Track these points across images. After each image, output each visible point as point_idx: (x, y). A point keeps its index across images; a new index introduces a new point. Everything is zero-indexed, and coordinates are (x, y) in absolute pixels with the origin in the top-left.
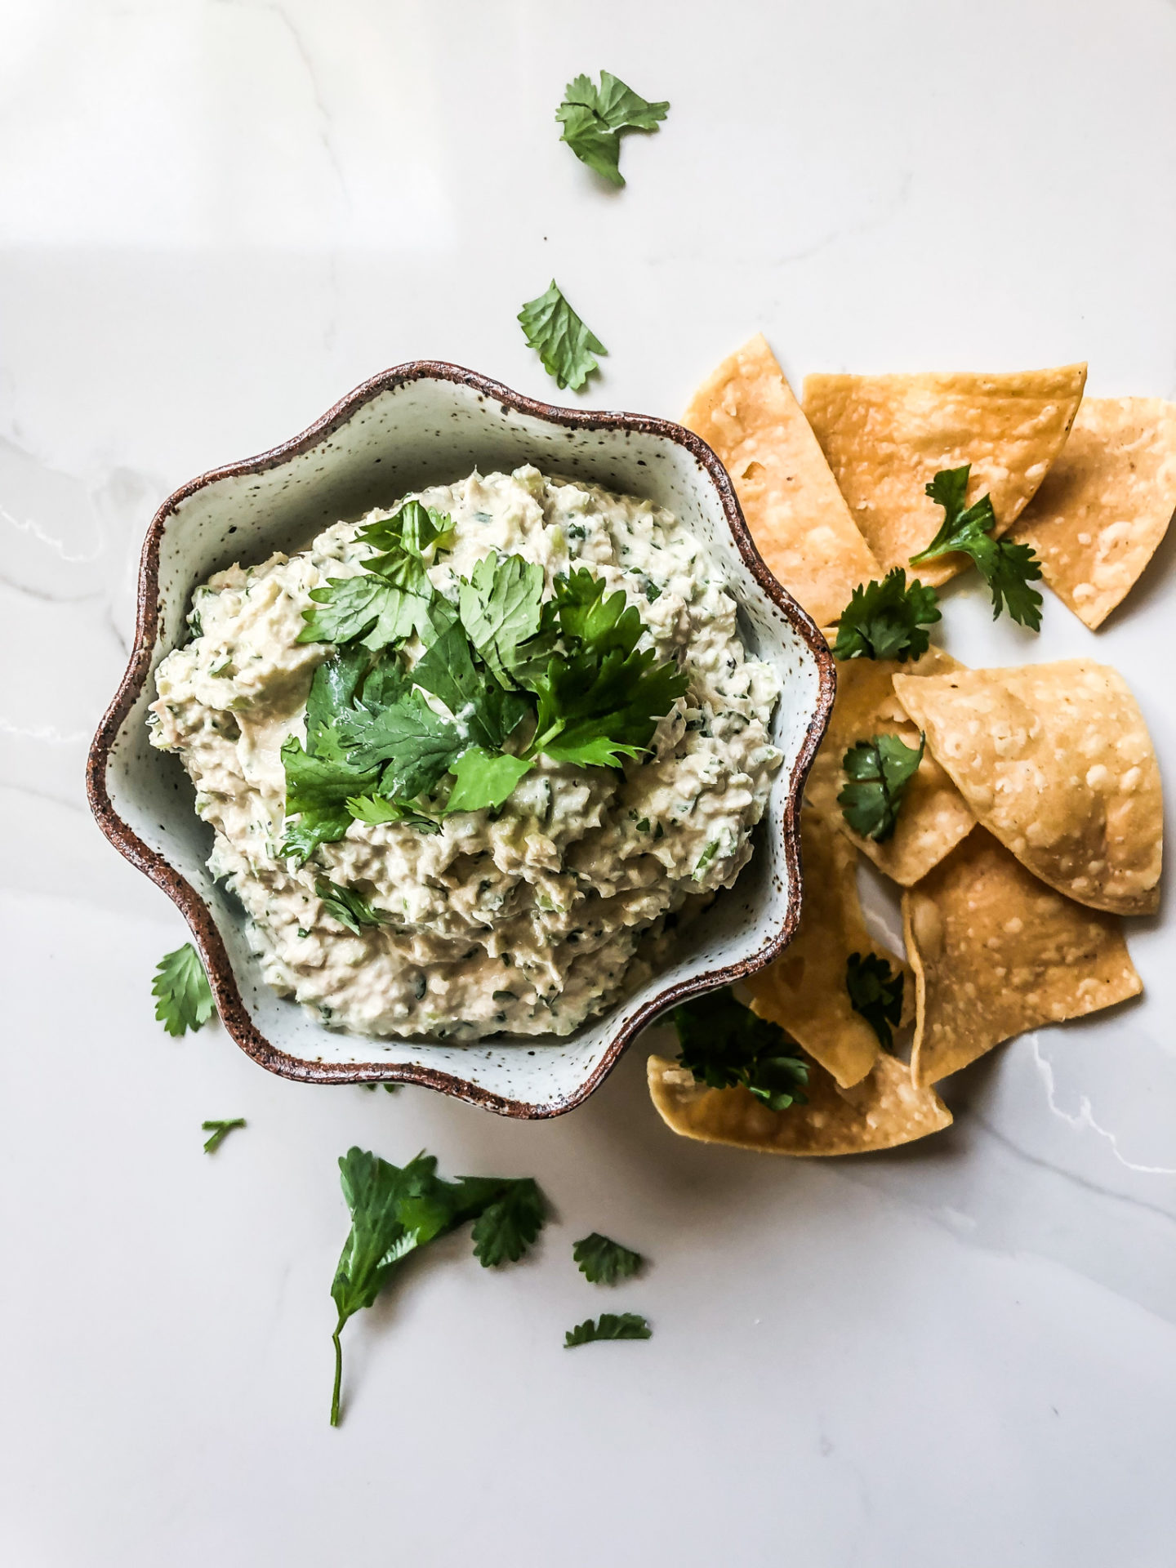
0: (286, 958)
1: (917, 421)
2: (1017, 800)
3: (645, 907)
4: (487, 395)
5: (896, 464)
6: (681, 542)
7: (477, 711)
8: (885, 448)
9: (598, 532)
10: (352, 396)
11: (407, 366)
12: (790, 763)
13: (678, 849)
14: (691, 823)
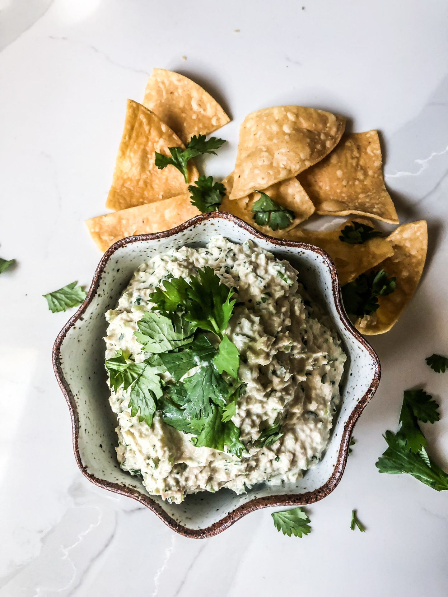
0: (286, 470)
1: (134, 169)
2: (289, 160)
3: (299, 308)
4: (73, 325)
5: (148, 181)
6: (154, 263)
7: (198, 356)
8: (141, 183)
9: (140, 293)
10: (59, 380)
11: (53, 355)
12: (252, 237)
13: (278, 288)
14: (267, 280)
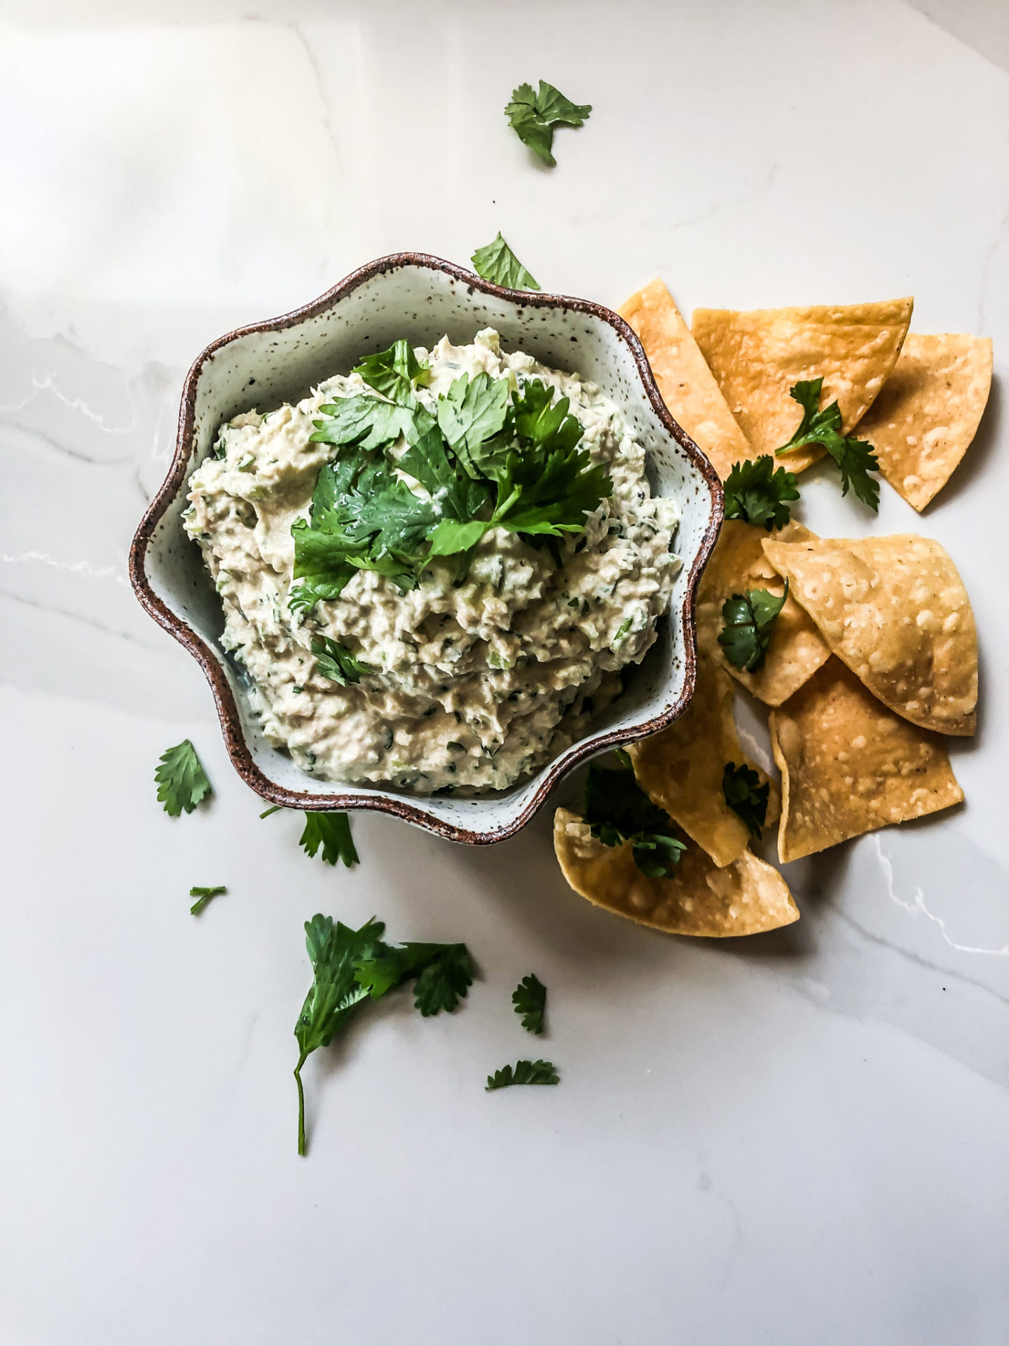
0: (281, 712)
1: (782, 345)
2: (862, 633)
3: (571, 674)
5: (764, 380)
6: (602, 405)
7: (449, 493)
8: (756, 367)
10: (353, 276)
11: (396, 256)
12: (688, 566)
13: (600, 624)
14: (611, 601)
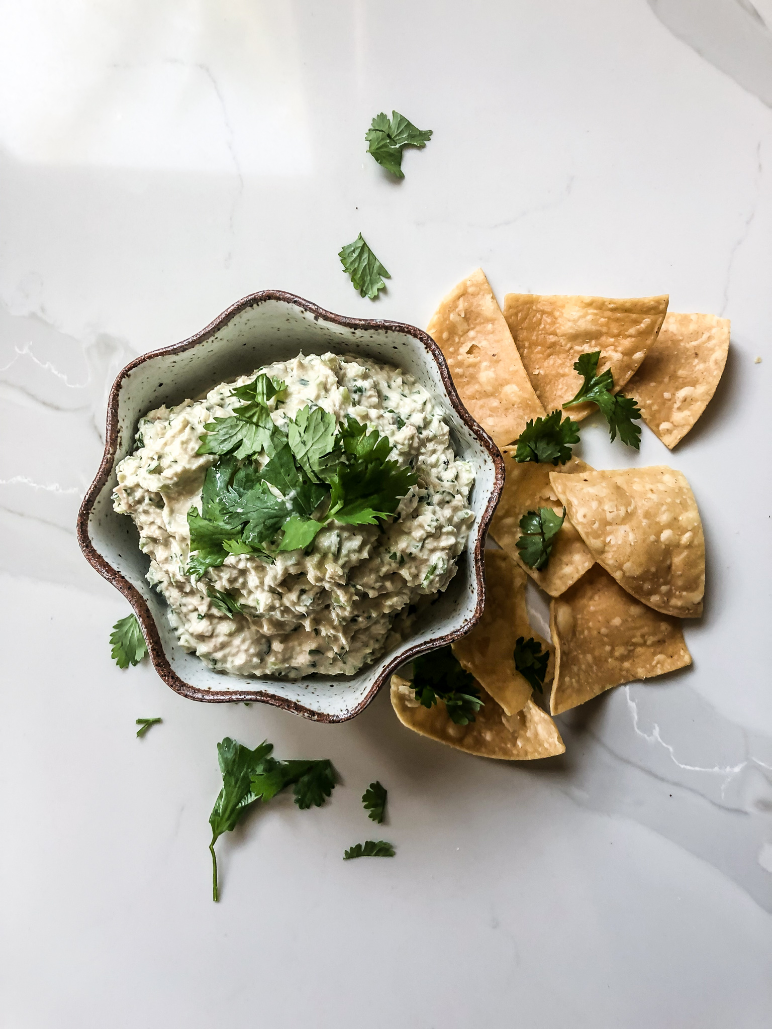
0: (191, 630)
1: (570, 324)
2: (618, 548)
3: (395, 602)
4: (306, 310)
5: (557, 348)
6: (418, 392)
7: (297, 495)
8: (552, 339)
9: (370, 390)
10: (229, 310)
11: (260, 293)
12: (478, 520)
13: (413, 570)
14: (420, 555)
